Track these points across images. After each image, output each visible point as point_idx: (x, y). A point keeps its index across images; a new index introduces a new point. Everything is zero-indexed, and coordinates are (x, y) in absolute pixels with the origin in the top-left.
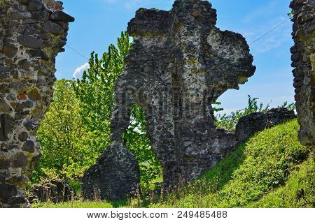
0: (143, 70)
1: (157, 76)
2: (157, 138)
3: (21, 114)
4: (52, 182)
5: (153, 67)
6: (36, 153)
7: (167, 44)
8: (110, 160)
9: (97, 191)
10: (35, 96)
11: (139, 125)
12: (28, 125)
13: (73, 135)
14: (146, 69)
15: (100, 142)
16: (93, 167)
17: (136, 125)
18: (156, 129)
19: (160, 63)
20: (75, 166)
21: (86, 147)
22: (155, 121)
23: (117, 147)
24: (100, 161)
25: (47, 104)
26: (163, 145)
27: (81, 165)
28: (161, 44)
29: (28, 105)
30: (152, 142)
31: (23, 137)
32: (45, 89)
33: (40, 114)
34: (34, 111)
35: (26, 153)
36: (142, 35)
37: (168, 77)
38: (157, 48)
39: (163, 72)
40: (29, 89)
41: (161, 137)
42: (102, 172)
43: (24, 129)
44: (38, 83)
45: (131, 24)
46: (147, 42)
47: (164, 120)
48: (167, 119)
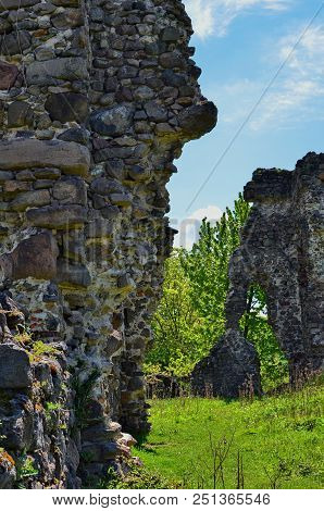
0: (262, 244)
1: (280, 250)
2: (280, 324)
3: (139, 308)
4: (158, 377)
5: (275, 239)
6: (151, 338)
7: (290, 211)
8: (225, 351)
9: (209, 385)
10: (149, 293)
11: (264, 309)
12: (145, 317)
13: (182, 321)
14: (267, 242)
15: (215, 330)
16: (204, 359)
17: (261, 308)
18: (279, 315)
19: (282, 235)
20: (184, 360)
21: (198, 336)
22: (278, 304)
23: (232, 336)
24: (214, 352)
25: (159, 299)
26: (288, 333)
27: (192, 358)
28: (283, 212)
29: (144, 300)
30: (275, 329)
31: (141, 325)
32: (157, 288)
33: (153, 307)
34: (149, 306)
35: (143, 338)
36: (260, 201)
37: (292, 251)
38: (279, 216)
39: (287, 246)
40: (145, 289)
41: (286, 324)
42: (215, 366)
43: (142, 320)
44: (152, 284)
45: (247, 188)
46: (268, 210)
47: (288, 304)
48: (293, 301)
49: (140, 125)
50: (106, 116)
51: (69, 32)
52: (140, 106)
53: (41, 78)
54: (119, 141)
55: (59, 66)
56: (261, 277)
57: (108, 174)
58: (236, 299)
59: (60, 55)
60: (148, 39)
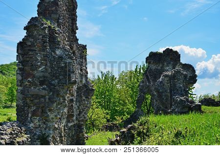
2: (155, 108)
8: (135, 116)
18: (155, 104)
22: (155, 101)
41: (157, 108)
42: (132, 121)
45: (147, 59)
49: (60, 84)
50: (53, 82)
51: (44, 67)
52: (60, 80)
53: (38, 77)
54: (56, 88)
55: (41, 74)
57: (53, 95)
58: (140, 98)
59: (42, 72)
60: (63, 65)
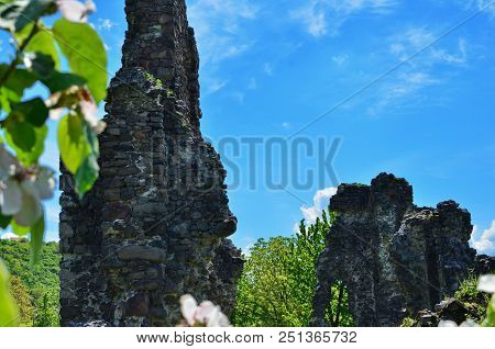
0: (344, 247)
1: (359, 252)
2: (358, 314)
5: (355, 243)
18: (357, 306)
19: (361, 239)
22: (356, 297)
28: (362, 220)
37: (369, 253)
38: (358, 224)
41: (363, 314)
45: (333, 200)
46: (349, 218)
47: (365, 297)
48: (368, 295)
49: (193, 233)
51: (155, 188)
52: (194, 223)
53: (141, 214)
54: (183, 242)
56: (343, 274)
58: (321, 292)
